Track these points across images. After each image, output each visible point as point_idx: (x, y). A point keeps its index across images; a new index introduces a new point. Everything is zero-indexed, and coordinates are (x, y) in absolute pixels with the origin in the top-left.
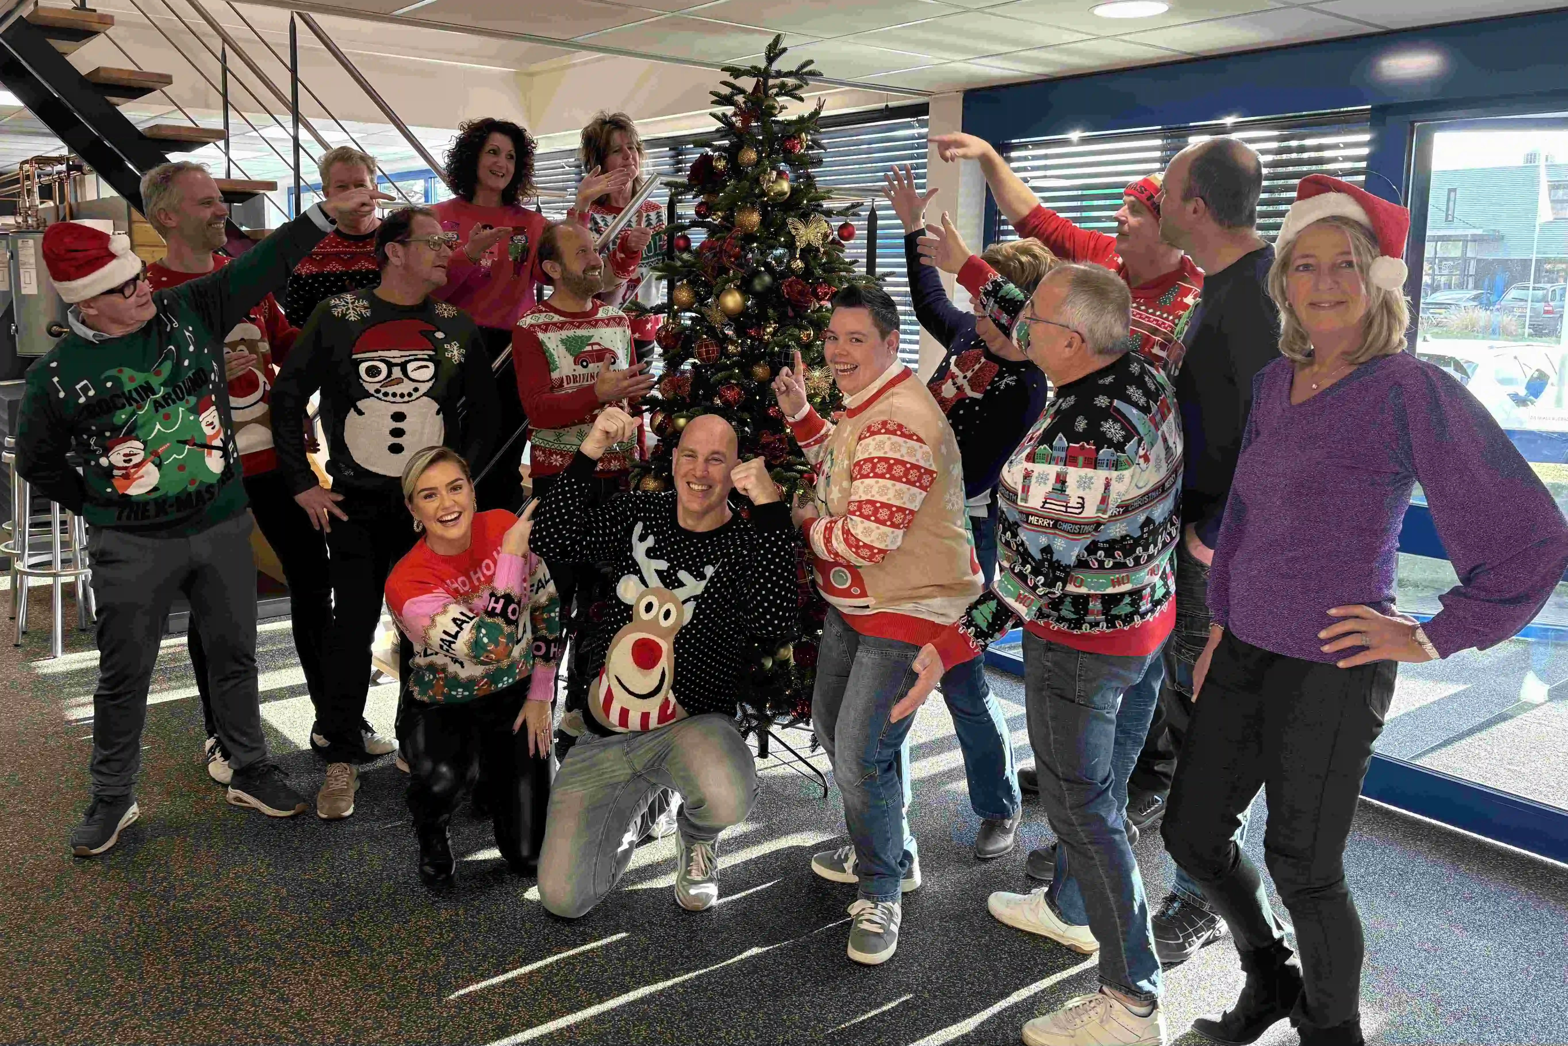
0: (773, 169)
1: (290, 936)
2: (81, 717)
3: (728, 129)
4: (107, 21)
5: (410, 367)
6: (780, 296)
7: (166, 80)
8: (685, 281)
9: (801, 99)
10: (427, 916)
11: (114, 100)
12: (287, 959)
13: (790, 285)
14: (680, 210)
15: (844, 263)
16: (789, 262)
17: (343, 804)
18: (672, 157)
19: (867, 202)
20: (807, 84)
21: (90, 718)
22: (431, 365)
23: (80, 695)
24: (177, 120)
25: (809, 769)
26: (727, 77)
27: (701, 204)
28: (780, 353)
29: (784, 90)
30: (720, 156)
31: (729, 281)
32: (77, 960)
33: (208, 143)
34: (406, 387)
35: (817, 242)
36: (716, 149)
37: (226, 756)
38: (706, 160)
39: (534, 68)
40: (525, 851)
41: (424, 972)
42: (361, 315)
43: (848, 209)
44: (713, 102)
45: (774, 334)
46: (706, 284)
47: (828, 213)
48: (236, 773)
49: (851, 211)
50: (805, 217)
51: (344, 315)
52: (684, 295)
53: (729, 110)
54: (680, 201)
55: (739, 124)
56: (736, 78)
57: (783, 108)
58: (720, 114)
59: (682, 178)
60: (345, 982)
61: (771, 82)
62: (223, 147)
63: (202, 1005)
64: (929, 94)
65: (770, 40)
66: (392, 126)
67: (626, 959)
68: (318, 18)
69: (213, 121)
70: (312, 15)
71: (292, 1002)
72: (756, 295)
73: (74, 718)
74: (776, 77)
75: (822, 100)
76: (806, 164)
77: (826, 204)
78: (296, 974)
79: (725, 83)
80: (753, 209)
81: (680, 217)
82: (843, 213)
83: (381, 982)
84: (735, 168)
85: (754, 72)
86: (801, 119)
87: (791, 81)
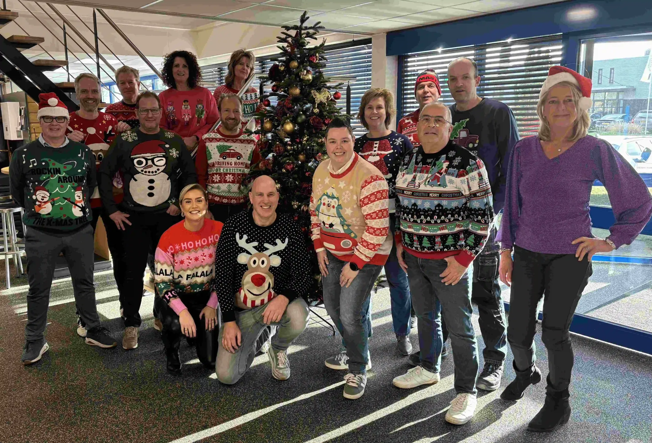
0: (304, 69)
1: (116, 394)
2: (21, 312)
3: (285, 53)
4: (15, 15)
5: (155, 160)
6: (309, 124)
7: (42, 40)
8: (268, 119)
9: (316, 39)
10: (171, 385)
11: (18, 49)
12: (115, 403)
13: (313, 119)
14: (265, 89)
15: (336, 109)
16: (312, 109)
17: (134, 343)
18: (260, 66)
19: (346, 83)
20: (318, 32)
21: (26, 312)
22: (164, 159)
23: (20, 303)
24: (45, 57)
25: (327, 324)
26: (284, 30)
27: (274, 86)
28: (310, 149)
29: (308, 35)
30: (282, 65)
31: (288, 118)
32: (30, 405)
33: (60, 67)
34: (154, 169)
35: (324, 101)
36: (280, 61)
37: (84, 325)
38: (275, 67)
39: (199, 28)
40: (210, 359)
41: (171, 406)
42: (134, 139)
43: (337, 86)
44: (278, 42)
45: (307, 141)
46: (277, 120)
47: (329, 88)
48: (88, 331)
49: (339, 86)
50: (319, 90)
51: (127, 139)
52: (268, 125)
53: (285, 45)
54: (265, 85)
55: (289, 50)
56: (288, 30)
57: (308, 43)
58: (281, 46)
59: (266, 75)
60: (140, 410)
61: (303, 32)
62: (66, 68)
63: (83, 420)
64: (371, 34)
65: (302, 14)
66: (139, 57)
67: (254, 400)
68: (106, 11)
69: (61, 57)
70: (103, 9)
71: (119, 418)
72: (299, 124)
73: (18, 313)
74: (305, 30)
75: (325, 39)
76: (319, 67)
77: (328, 84)
78: (119, 408)
79: (283, 33)
80: (296, 87)
81: (265, 92)
82: (335, 88)
83: (154, 410)
84: (288, 69)
85: (295, 28)
86: (316, 48)
87: (311, 31)
